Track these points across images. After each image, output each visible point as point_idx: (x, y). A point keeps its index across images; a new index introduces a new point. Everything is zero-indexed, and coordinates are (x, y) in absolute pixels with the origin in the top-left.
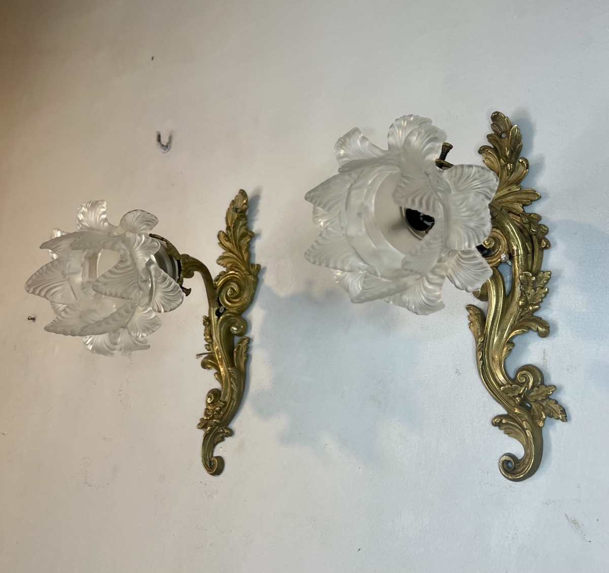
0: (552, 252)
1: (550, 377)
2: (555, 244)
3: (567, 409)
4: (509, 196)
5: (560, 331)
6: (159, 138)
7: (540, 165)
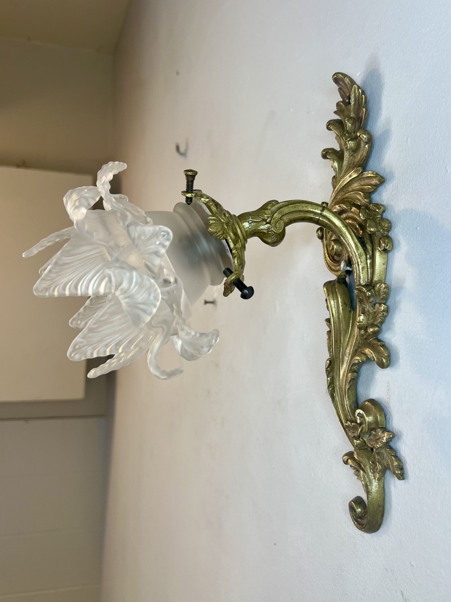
0: (396, 254)
1: (392, 420)
2: (399, 243)
3: (405, 464)
4: (353, 183)
5: (401, 361)
6: (178, 148)
7: (386, 134)
